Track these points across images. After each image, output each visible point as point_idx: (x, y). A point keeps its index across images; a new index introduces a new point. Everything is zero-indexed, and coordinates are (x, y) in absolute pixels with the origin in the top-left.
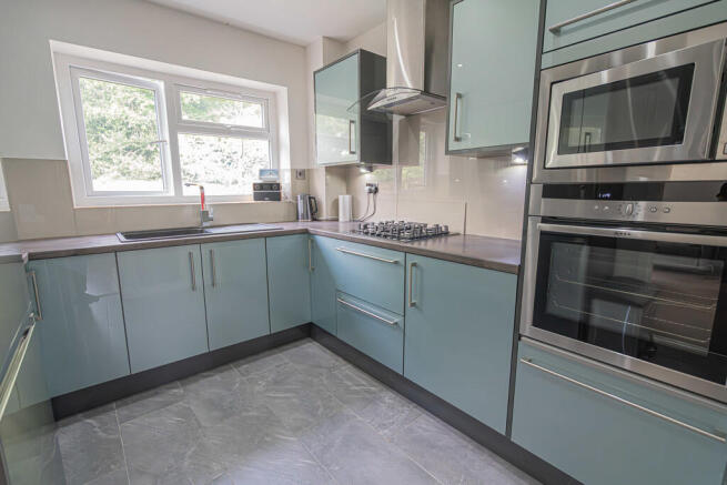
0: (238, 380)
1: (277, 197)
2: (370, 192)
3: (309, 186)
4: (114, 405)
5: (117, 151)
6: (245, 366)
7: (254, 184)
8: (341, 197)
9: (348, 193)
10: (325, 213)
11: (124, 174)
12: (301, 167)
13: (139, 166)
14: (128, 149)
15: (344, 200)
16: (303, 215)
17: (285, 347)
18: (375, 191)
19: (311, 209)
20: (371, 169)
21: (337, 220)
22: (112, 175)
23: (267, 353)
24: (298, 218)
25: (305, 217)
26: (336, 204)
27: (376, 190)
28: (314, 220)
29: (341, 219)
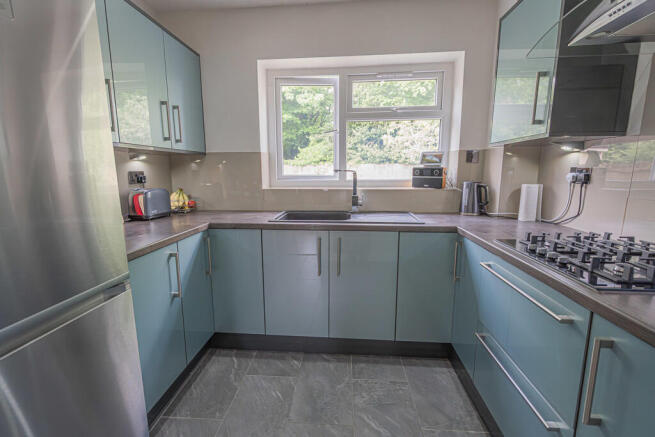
0: (347, 379)
1: (438, 184)
2: (575, 180)
3: (483, 171)
4: (255, 354)
5: (361, 142)
6: (363, 365)
7: (414, 169)
8: (524, 187)
9: (539, 182)
10: (498, 206)
11: (364, 159)
12: (475, 148)
13: (374, 153)
14: (369, 140)
15: (531, 192)
16: (467, 207)
17: (414, 360)
18: (585, 178)
19: (480, 200)
20: (581, 146)
21: (515, 218)
22: (356, 160)
23: (391, 359)
24: (460, 211)
25: (470, 210)
26: (516, 195)
27: (587, 179)
28: (482, 214)
29: (520, 218)
